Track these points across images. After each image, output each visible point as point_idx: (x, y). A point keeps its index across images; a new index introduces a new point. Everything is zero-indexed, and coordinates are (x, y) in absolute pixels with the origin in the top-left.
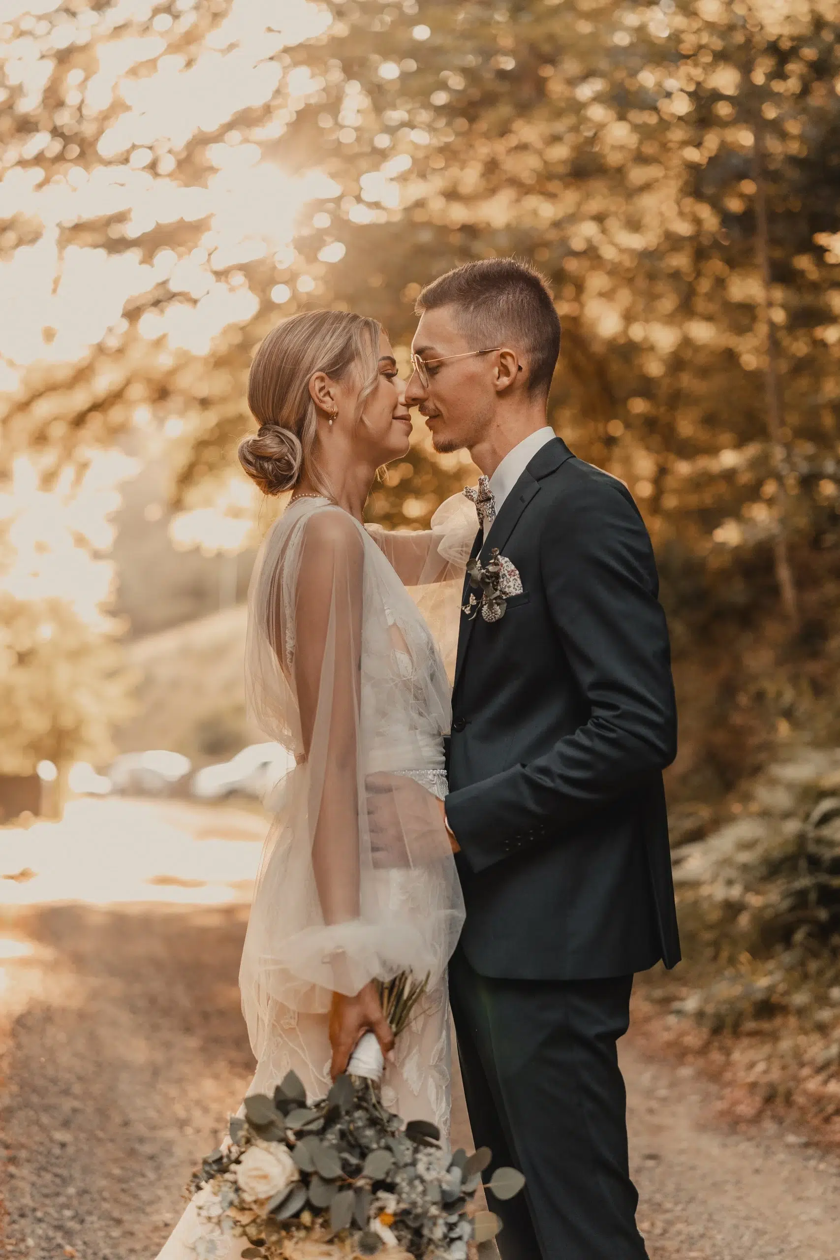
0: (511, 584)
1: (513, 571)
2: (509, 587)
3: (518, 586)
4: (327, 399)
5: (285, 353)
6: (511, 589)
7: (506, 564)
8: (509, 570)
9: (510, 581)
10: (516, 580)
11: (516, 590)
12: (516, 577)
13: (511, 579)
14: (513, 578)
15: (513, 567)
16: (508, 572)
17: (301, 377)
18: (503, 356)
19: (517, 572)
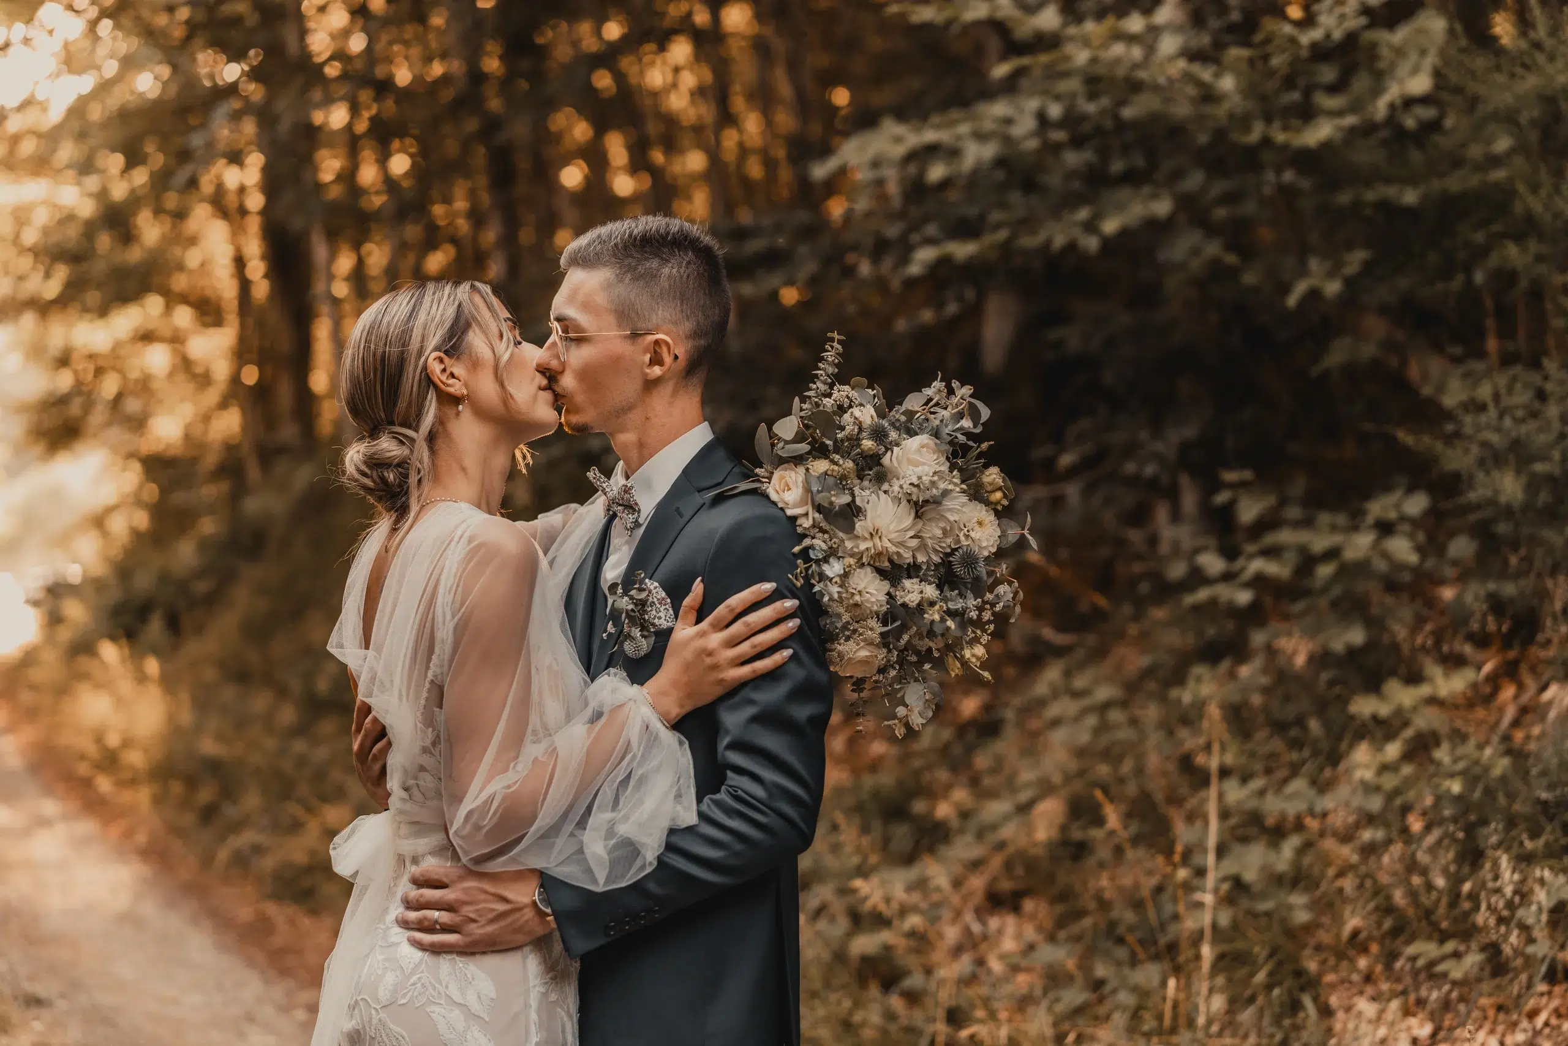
0: (662, 614)
1: (663, 599)
2: (660, 618)
3: (670, 618)
4: (451, 381)
5: (387, 337)
6: (662, 620)
7: (656, 591)
8: (659, 597)
9: (660, 611)
10: (668, 610)
11: (668, 622)
12: (667, 606)
13: (662, 609)
14: (663, 607)
15: (663, 594)
16: (658, 600)
17: (413, 360)
18: (657, 342)
19: (669, 600)
